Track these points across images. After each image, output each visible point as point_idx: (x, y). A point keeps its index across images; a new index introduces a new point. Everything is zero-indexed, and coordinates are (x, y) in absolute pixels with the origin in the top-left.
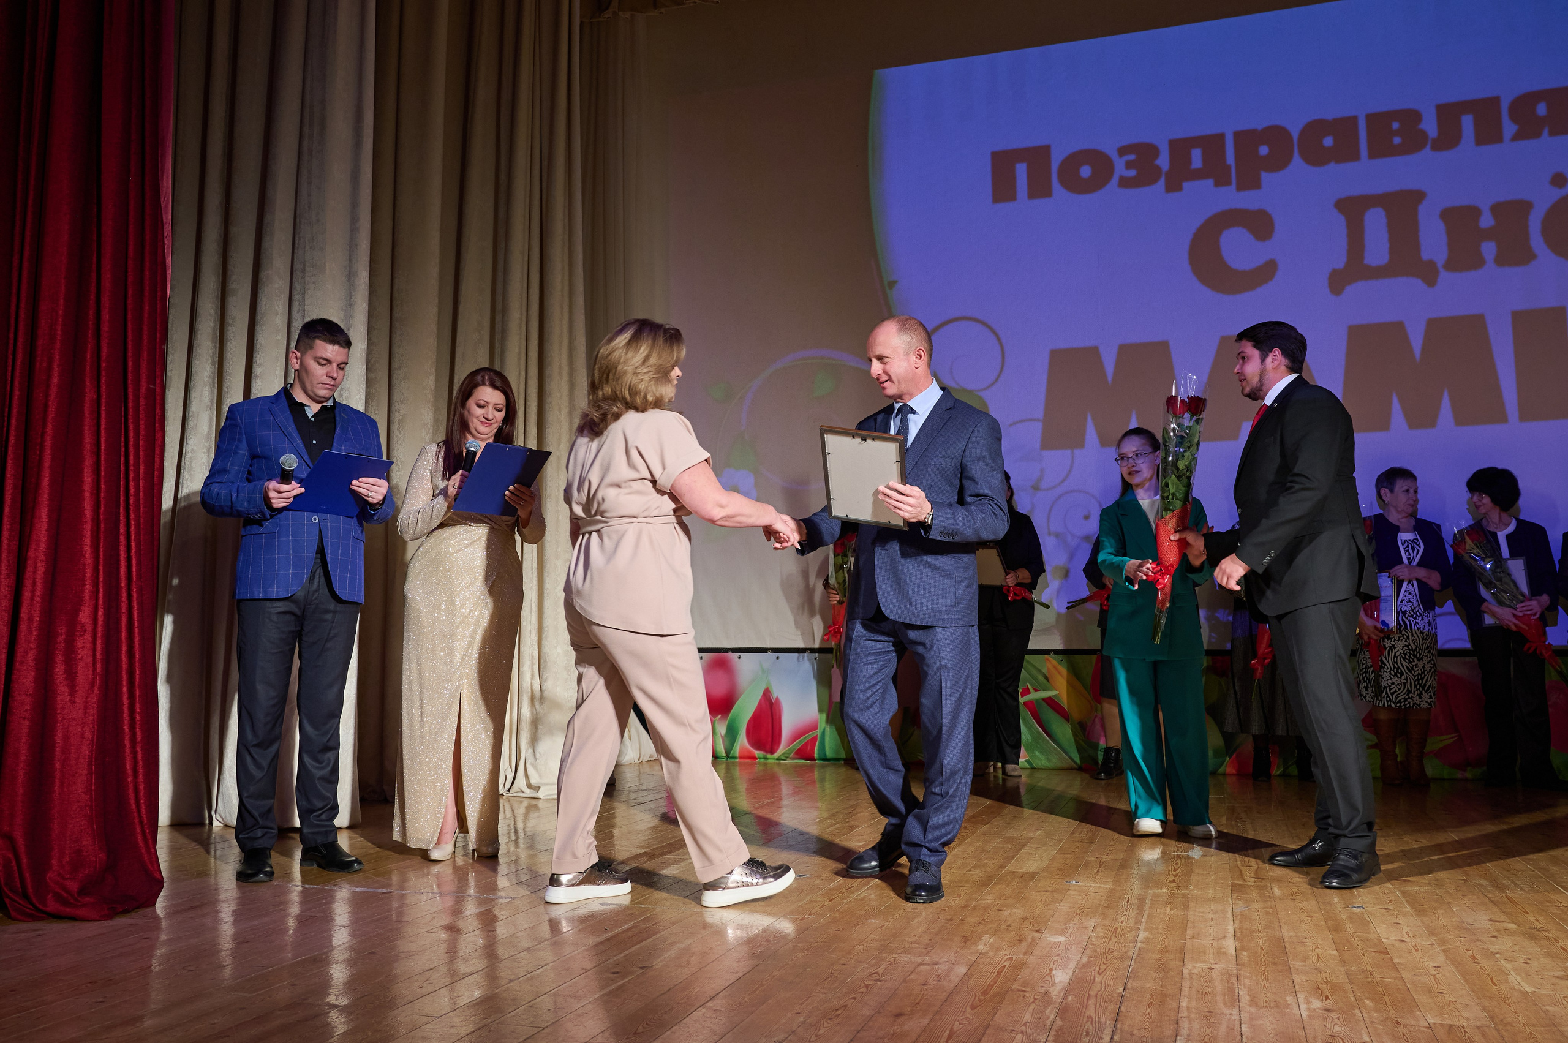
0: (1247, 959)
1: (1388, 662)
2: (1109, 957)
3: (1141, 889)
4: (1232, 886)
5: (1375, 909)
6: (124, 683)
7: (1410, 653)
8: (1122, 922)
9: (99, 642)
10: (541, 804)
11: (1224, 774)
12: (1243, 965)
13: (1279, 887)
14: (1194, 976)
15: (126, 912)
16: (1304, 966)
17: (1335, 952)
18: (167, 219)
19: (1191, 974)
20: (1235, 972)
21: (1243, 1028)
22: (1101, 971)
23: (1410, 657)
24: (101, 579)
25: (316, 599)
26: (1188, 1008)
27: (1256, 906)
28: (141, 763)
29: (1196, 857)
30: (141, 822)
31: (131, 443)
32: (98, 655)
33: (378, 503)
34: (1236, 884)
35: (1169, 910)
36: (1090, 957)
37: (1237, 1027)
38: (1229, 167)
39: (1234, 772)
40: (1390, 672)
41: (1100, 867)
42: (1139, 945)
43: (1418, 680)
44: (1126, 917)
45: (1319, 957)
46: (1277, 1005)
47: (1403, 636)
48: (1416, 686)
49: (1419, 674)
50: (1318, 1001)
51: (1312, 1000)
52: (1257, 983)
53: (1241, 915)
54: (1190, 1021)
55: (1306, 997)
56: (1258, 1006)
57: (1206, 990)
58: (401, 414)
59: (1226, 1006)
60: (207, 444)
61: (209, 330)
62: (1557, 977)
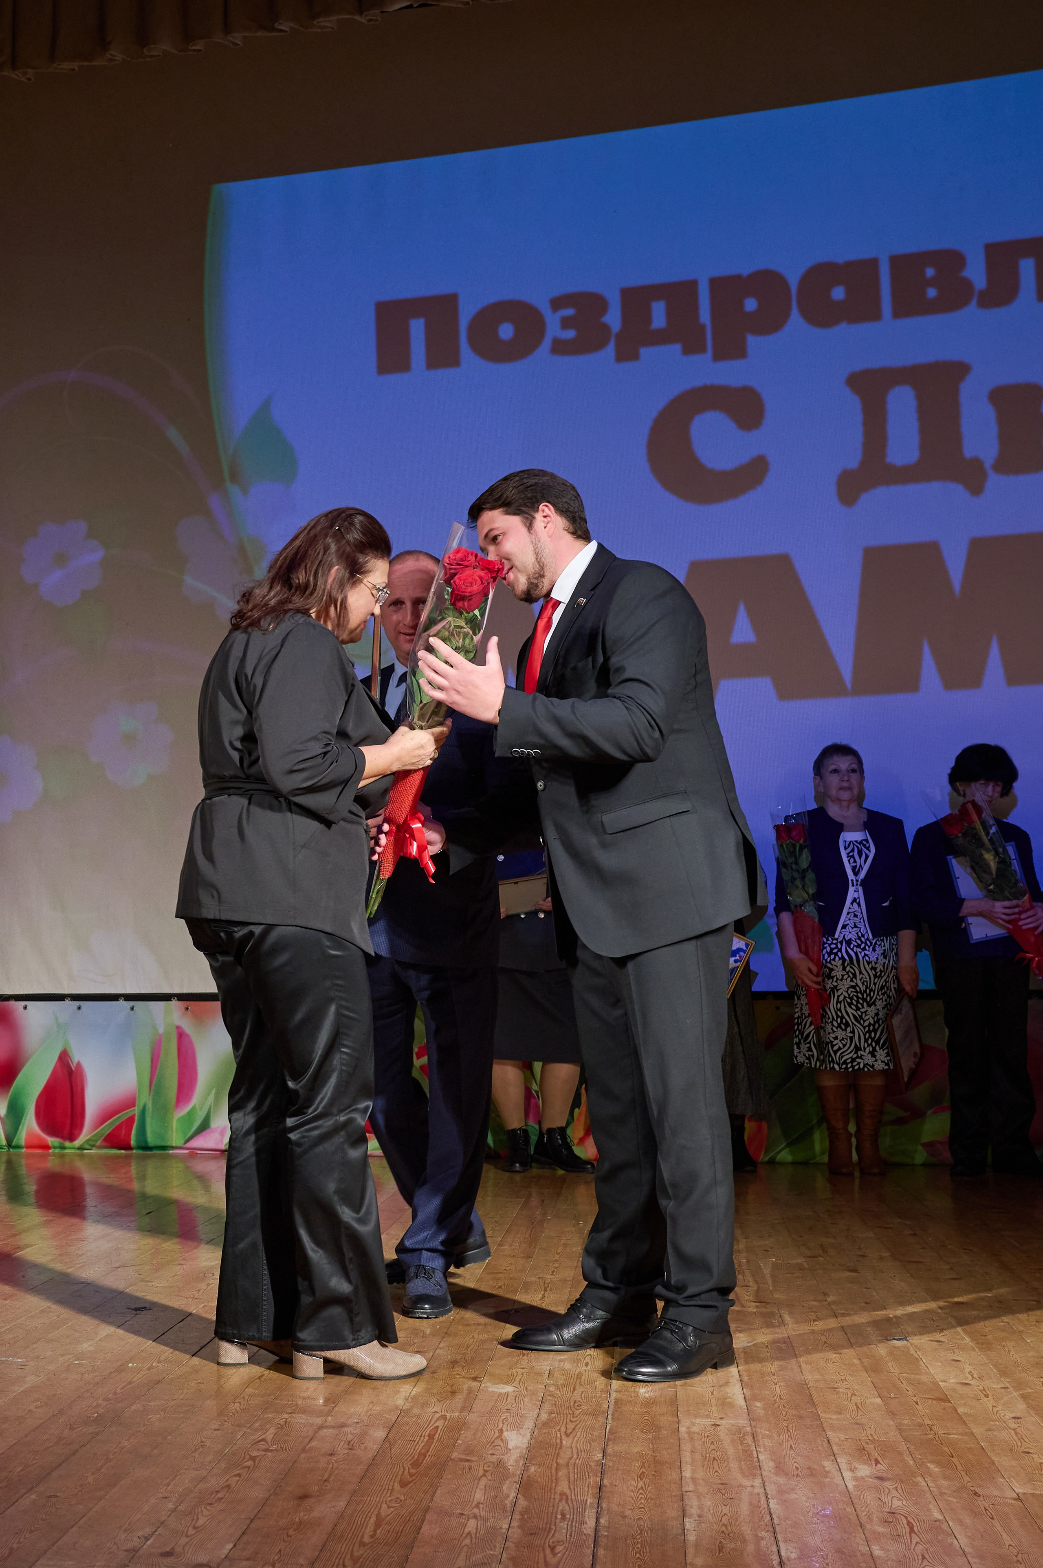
0: (762, 1412)
2: (577, 1412)
8: (587, 1365)
12: (758, 1420)
14: (696, 1436)
16: (839, 1420)
17: (879, 1400)
19: (689, 1433)
20: (749, 1429)
21: (771, 1505)
22: (569, 1432)
26: (693, 1479)
27: (764, 1339)
36: (550, 1414)
37: (763, 1503)
38: (704, 328)
41: (545, 1290)
42: (614, 1395)
45: (857, 1407)
46: (812, 1473)
50: (865, 1467)
51: (856, 1465)
52: (780, 1444)
53: (746, 1353)
54: (699, 1497)
55: (849, 1462)
56: (785, 1474)
57: (714, 1454)
59: (744, 1475)
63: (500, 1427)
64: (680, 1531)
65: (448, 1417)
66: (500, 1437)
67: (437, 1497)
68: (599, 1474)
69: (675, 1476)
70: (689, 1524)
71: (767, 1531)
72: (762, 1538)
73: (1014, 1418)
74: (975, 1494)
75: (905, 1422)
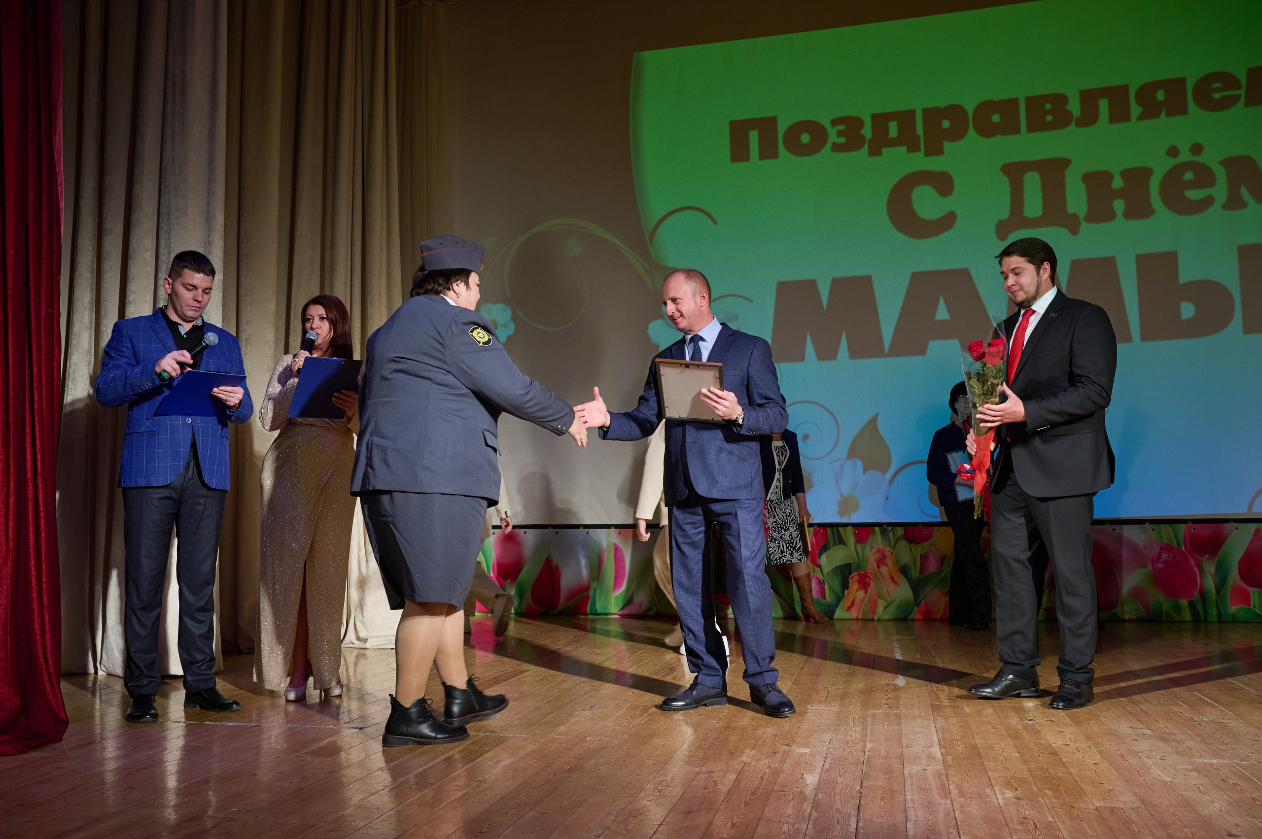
0: (951, 762)
2: (846, 763)
3: (863, 710)
4: (932, 706)
5: (1043, 721)
6: (32, 558)
8: (851, 736)
9: (11, 524)
10: (368, 653)
11: (913, 620)
12: (949, 766)
13: (968, 706)
14: (914, 776)
15: (38, 747)
16: (995, 765)
17: (1018, 754)
18: (60, 169)
19: (910, 774)
20: (944, 771)
21: (957, 814)
22: (841, 774)
24: (12, 472)
25: (190, 486)
26: (912, 801)
27: (953, 721)
28: (48, 624)
29: (901, 685)
30: (49, 673)
31: (35, 357)
32: (11, 535)
33: (234, 406)
34: (935, 705)
35: (886, 726)
36: (830, 764)
37: (952, 814)
38: (919, 137)
39: (921, 618)
41: (828, 694)
42: (867, 753)
44: (854, 733)
45: (1005, 758)
46: (979, 796)
50: (1010, 792)
51: (1005, 791)
52: (962, 780)
53: (942, 728)
54: (915, 810)
55: (1000, 789)
56: (965, 797)
57: (924, 786)
58: (248, 333)
59: (941, 798)
60: (87, 359)
61: (89, 263)
62: (1187, 770)
63: (802, 772)
64: (904, 829)
65: (772, 766)
66: (802, 778)
67: (766, 812)
68: (858, 798)
69: (902, 798)
70: (910, 825)
71: (954, 829)
72: (951, 833)
73: (1094, 764)
74: (1072, 807)
75: (1033, 766)
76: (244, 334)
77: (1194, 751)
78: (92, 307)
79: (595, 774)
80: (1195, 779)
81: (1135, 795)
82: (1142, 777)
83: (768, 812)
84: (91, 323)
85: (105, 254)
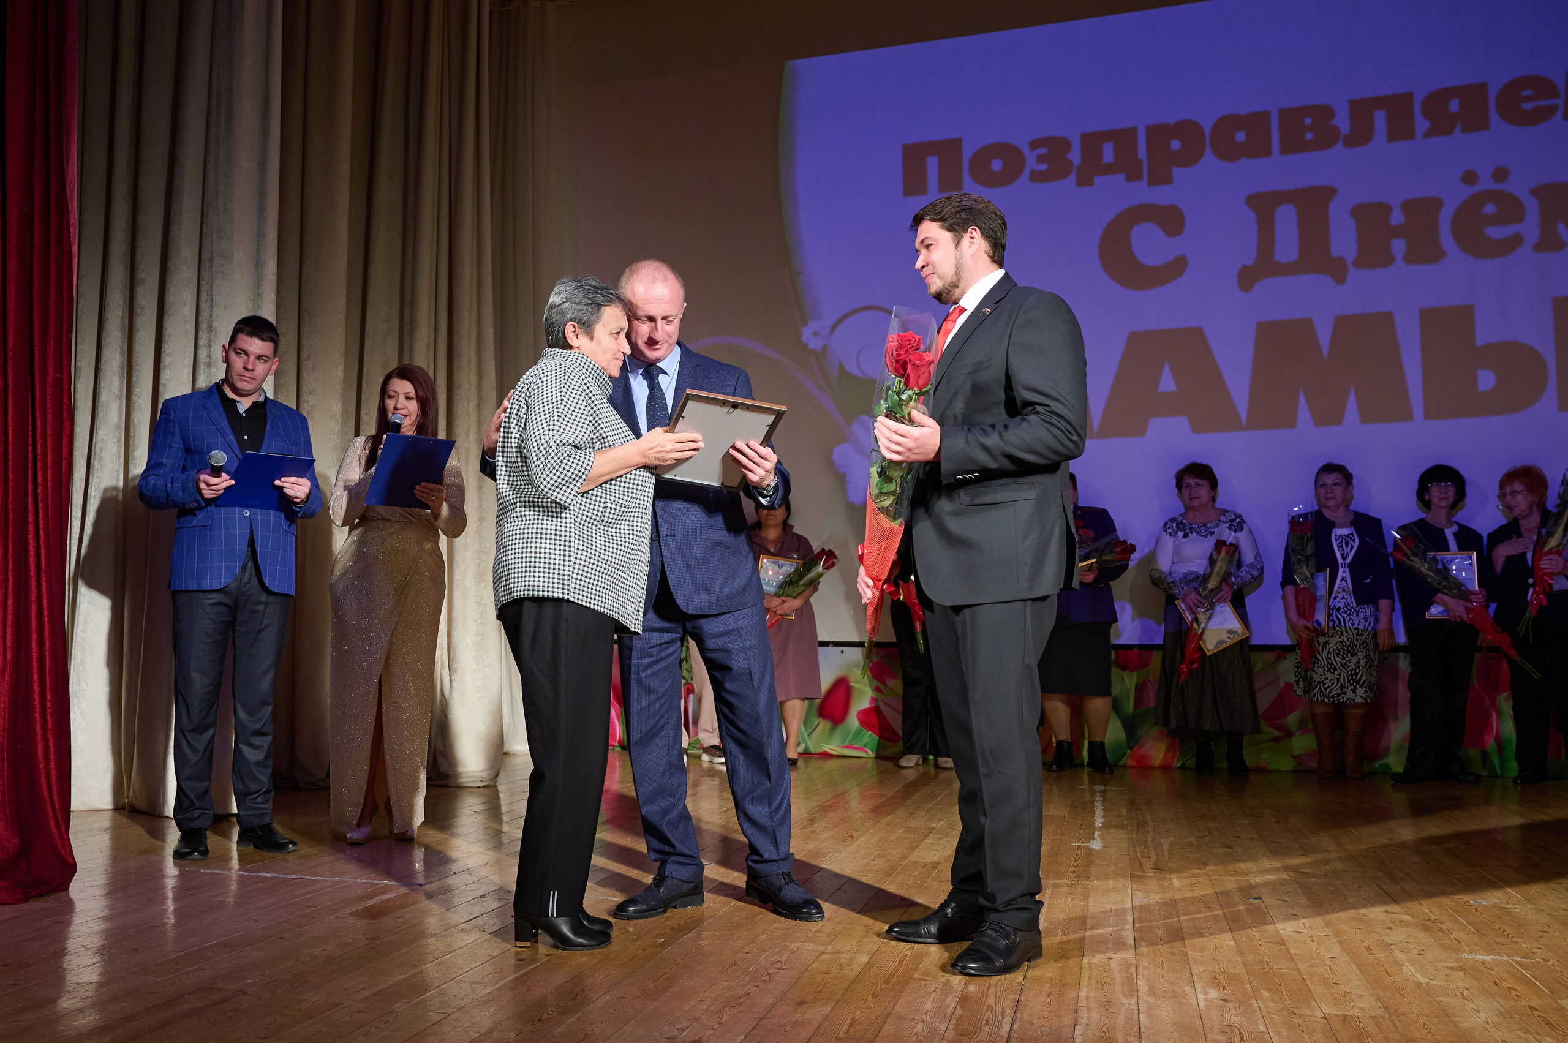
0: (1144, 948)
1: (1322, 657)
4: (1131, 876)
5: (1272, 900)
6: (35, 671)
7: (1343, 649)
11: (1125, 767)
12: (1141, 953)
14: (1094, 966)
15: (40, 896)
16: (1201, 956)
18: (73, 207)
19: (1089, 964)
20: (1134, 962)
21: (1141, 1018)
23: (1344, 653)
25: (247, 590)
26: (1087, 998)
27: (1156, 897)
29: (1096, 848)
31: (39, 432)
33: (302, 500)
34: (1135, 874)
35: (1068, 898)
37: (1135, 1017)
38: (1141, 161)
39: (1135, 764)
40: (1323, 667)
43: (1352, 675)
46: (1175, 995)
47: (1337, 632)
48: (1349, 681)
49: (1352, 669)
50: (1215, 991)
51: (1209, 989)
52: (1155, 973)
53: (1140, 906)
54: (1089, 1010)
55: (1203, 988)
56: (1155, 996)
57: (1105, 980)
58: (310, 404)
59: (1125, 996)
60: (116, 434)
61: (118, 320)
62: (1451, 968)
64: (1070, 1035)
67: (897, 1007)
68: (1019, 992)
69: (1074, 995)
70: (1078, 1030)
71: (1135, 1037)
73: (1331, 958)
74: (1294, 1013)
75: (1250, 959)
76: (305, 405)
77: (1463, 944)
78: (123, 373)
79: (694, 951)
80: (1459, 981)
81: (1379, 999)
82: (1390, 976)
83: (901, 1007)
84: (121, 391)
85: (137, 309)
